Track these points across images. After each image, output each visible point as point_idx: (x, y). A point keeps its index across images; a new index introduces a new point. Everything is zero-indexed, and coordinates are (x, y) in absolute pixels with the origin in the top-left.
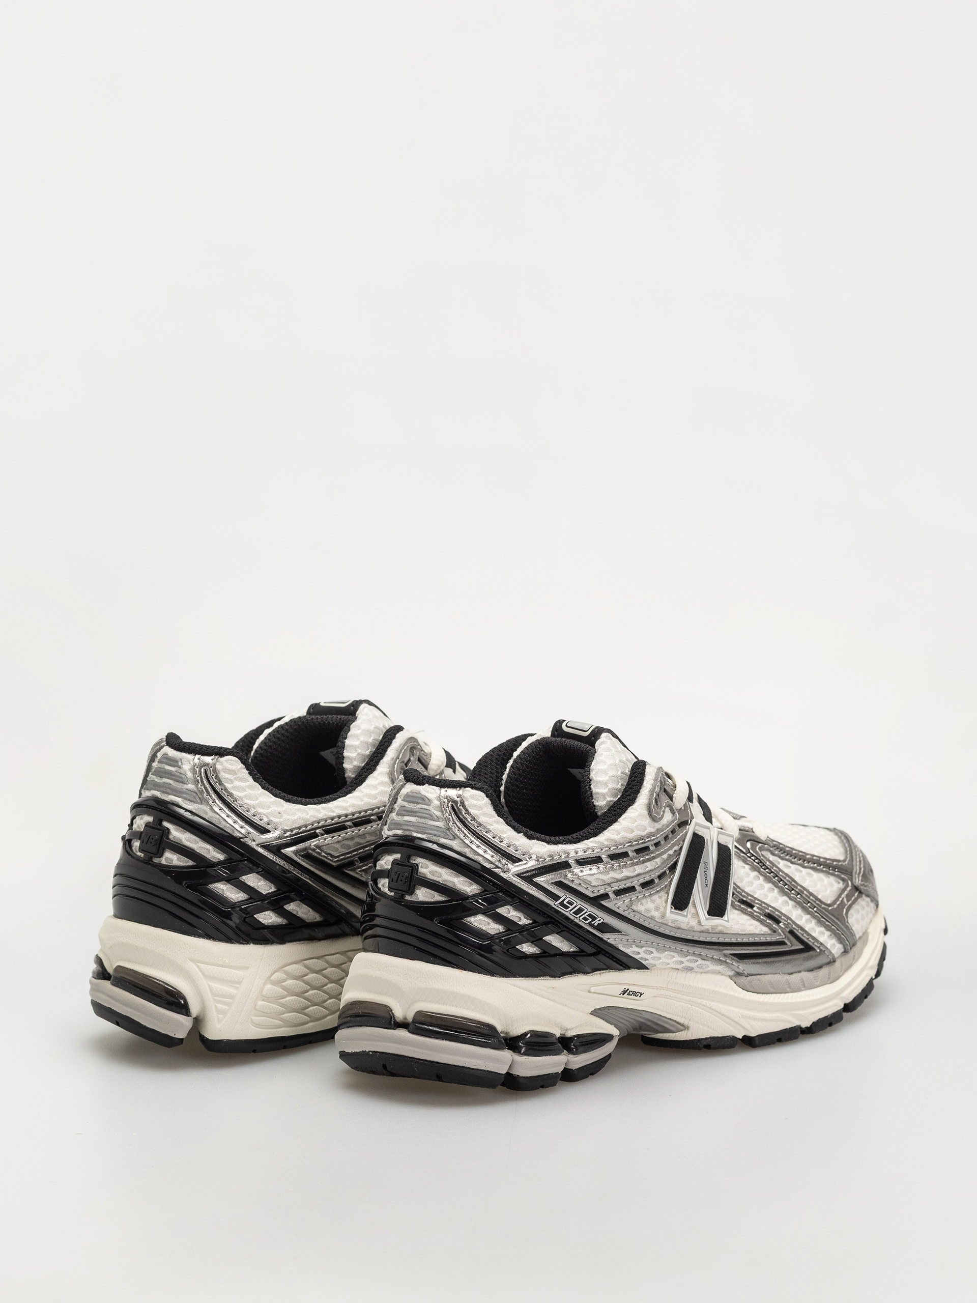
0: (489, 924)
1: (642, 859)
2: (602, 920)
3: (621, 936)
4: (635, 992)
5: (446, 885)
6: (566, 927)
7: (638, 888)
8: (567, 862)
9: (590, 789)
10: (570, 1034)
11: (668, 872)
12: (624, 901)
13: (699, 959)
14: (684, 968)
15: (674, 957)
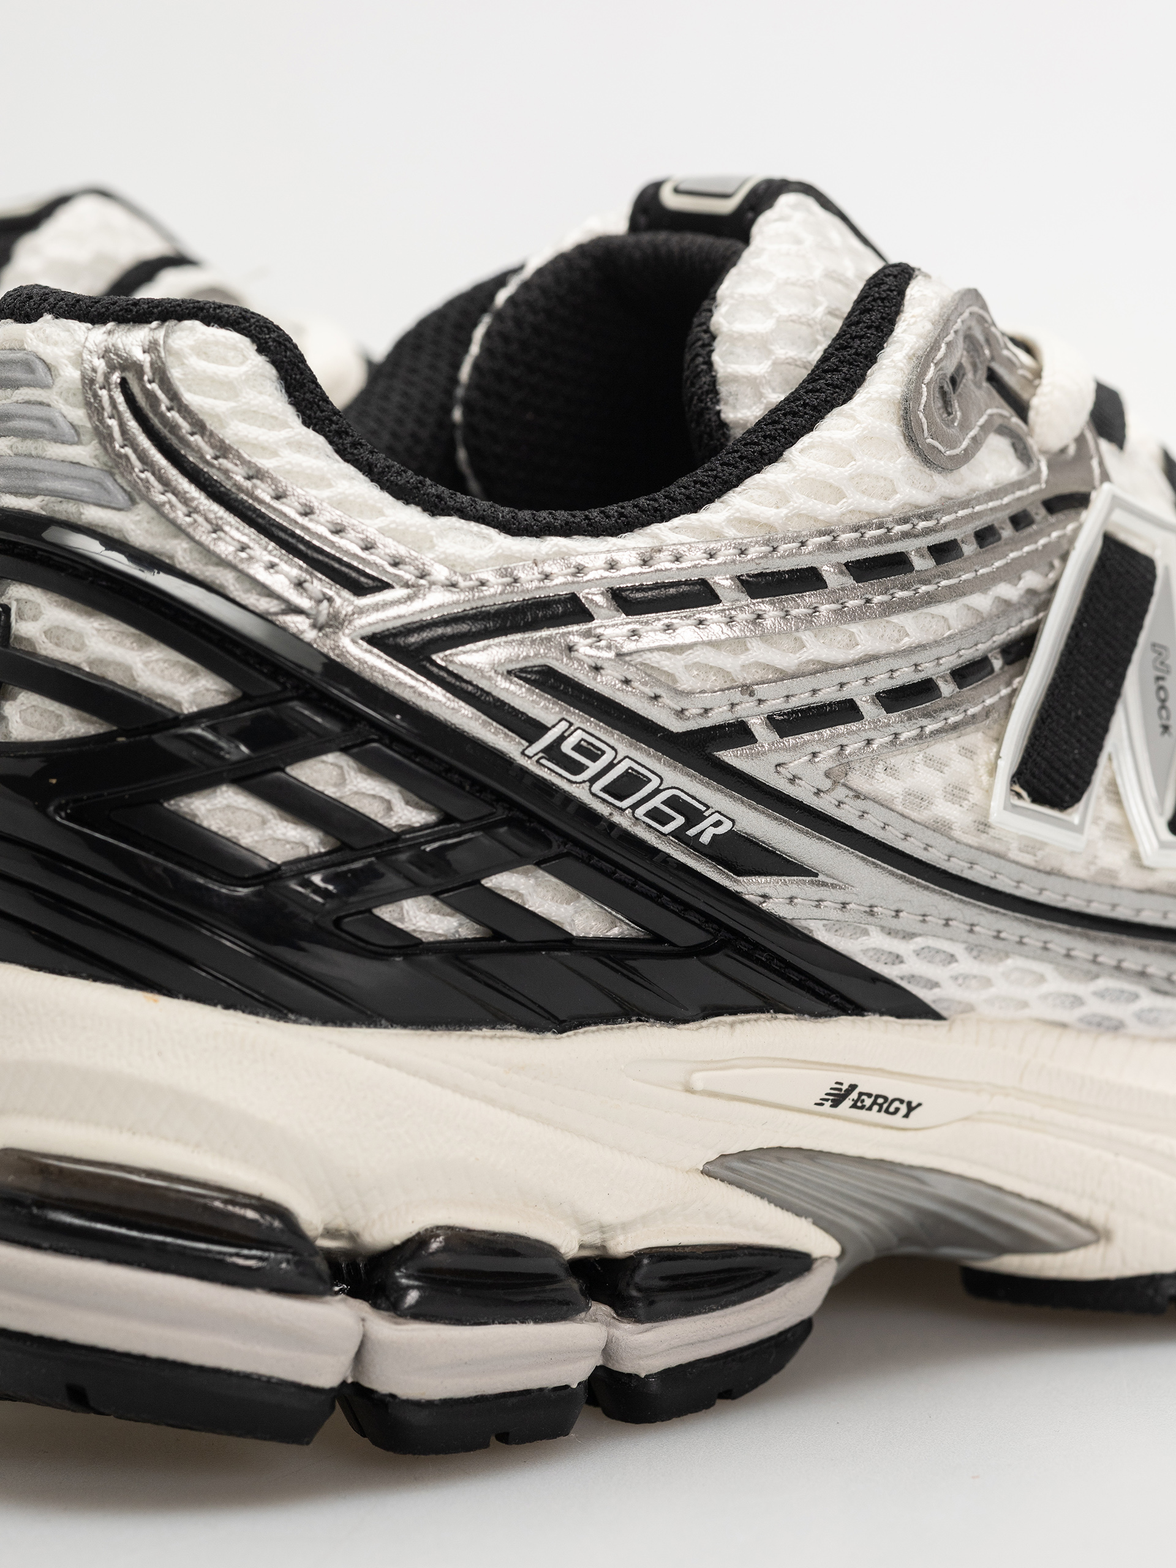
0: (264, 822)
1: (877, 599)
2: (726, 826)
3: (815, 888)
4: (886, 1099)
5: (103, 679)
6: (577, 843)
7: (868, 709)
8: (573, 598)
9: (710, 364)
10: (623, 1245)
11: (997, 663)
12: (814, 755)
13: (1142, 990)
14: (1090, 1023)
15: (1041, 979)
